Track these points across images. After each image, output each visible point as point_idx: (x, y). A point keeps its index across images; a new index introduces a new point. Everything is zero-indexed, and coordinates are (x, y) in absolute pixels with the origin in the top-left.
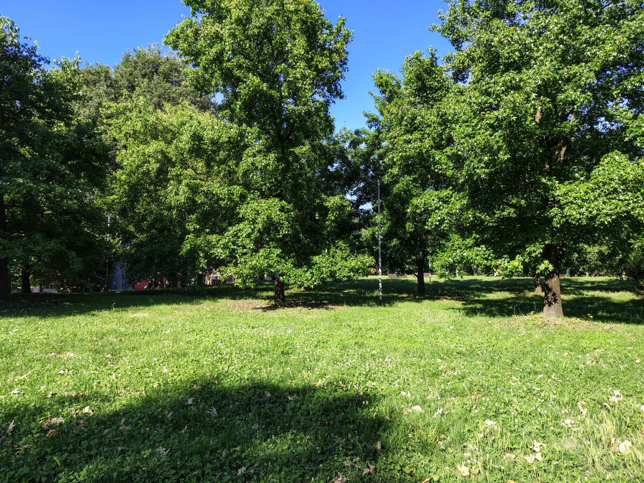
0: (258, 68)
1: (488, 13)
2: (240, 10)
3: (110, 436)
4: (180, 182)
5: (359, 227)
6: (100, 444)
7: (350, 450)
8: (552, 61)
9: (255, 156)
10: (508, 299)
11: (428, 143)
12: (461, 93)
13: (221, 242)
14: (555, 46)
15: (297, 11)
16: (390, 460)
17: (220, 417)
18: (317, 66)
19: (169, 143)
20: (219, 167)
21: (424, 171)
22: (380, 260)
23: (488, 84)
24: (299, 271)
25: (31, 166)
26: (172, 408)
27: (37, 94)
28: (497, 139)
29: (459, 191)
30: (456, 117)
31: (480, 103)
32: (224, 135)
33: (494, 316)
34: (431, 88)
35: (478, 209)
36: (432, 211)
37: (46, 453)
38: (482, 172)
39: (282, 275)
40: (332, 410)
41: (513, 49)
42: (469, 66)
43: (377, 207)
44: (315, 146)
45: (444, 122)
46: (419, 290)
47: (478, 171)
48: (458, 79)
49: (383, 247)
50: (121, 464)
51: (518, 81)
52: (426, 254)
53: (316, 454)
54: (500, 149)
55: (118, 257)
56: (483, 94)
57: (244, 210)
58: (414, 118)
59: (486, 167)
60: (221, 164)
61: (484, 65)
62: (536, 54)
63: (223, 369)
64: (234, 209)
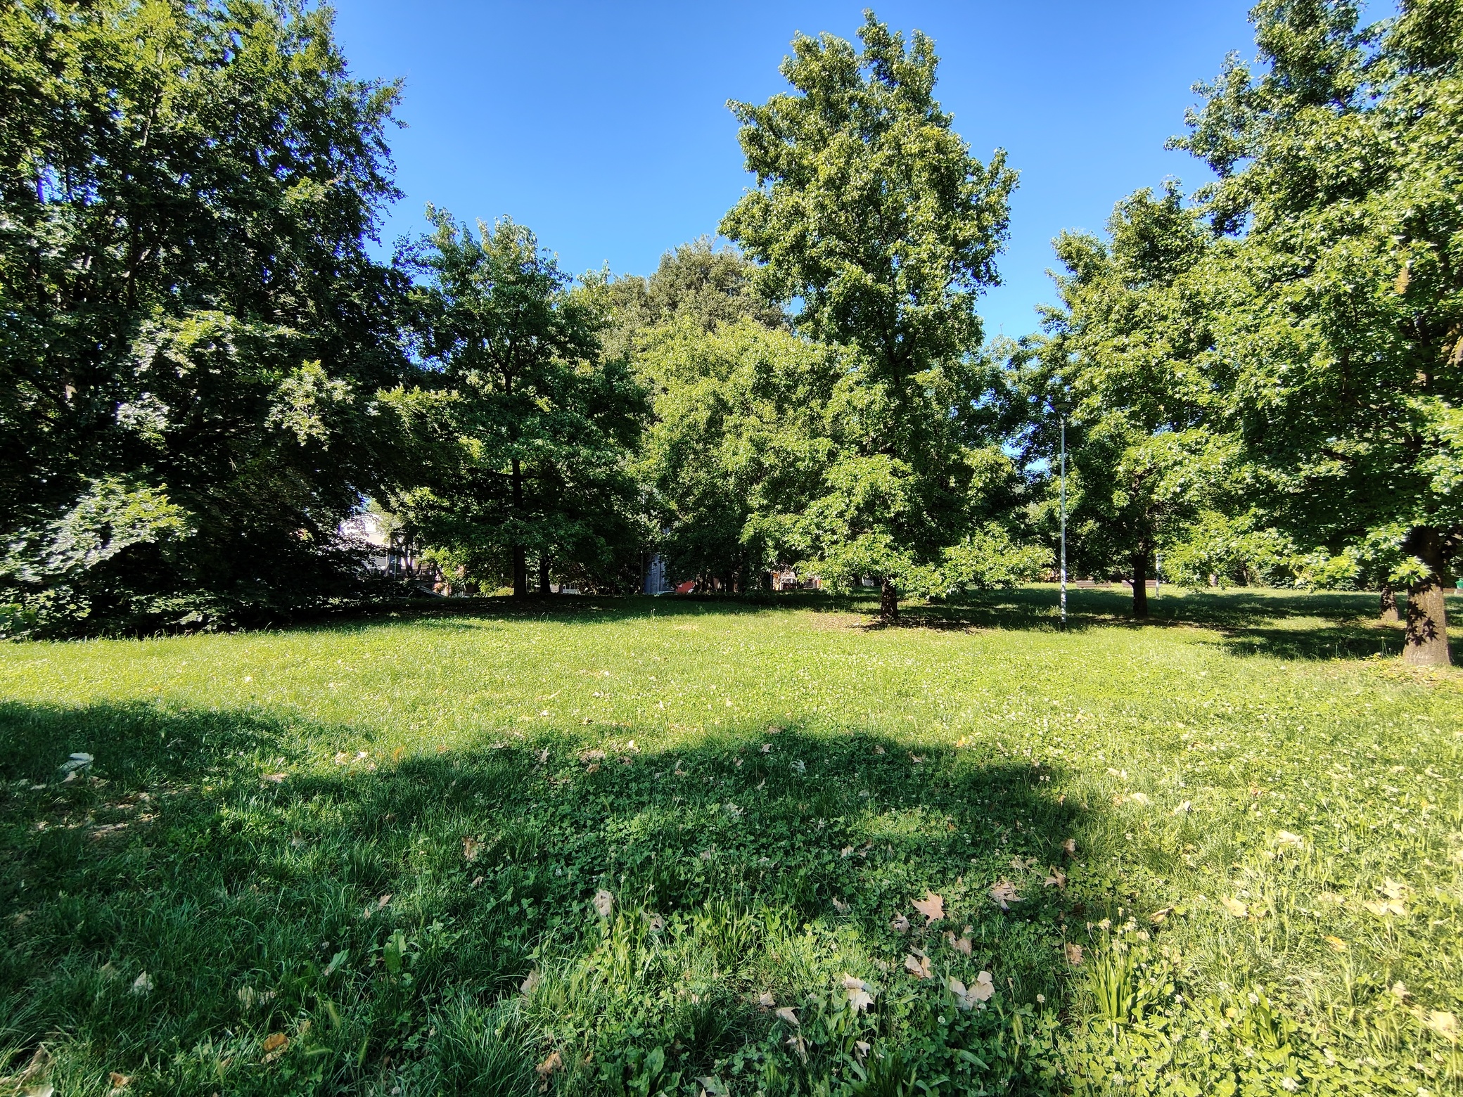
0: (858, 252)
1: (1291, 99)
2: (832, 164)
3: (663, 781)
4: (740, 435)
5: (1025, 499)
6: (652, 790)
7: (1019, 845)
8: (1440, 168)
9: (852, 390)
10: (1320, 630)
11: (1161, 347)
12: (1230, 254)
13: (798, 525)
14: (1449, 138)
15: (922, 153)
16: (1093, 871)
17: (810, 774)
18: (956, 235)
19: (724, 379)
20: (795, 411)
21: (1152, 399)
22: (1063, 555)
23: (1289, 230)
24: (922, 571)
25: (551, 422)
26: (742, 754)
27: (556, 325)
28: (1308, 330)
29: (1223, 431)
30: (1220, 297)
31: (1272, 268)
32: (804, 361)
33: (1292, 657)
34: (1167, 251)
35: (1263, 462)
36: (1166, 467)
37: (588, 792)
38: (1275, 395)
39: (895, 576)
40: (987, 784)
41: (1347, 157)
42: (1247, 203)
43: (1059, 467)
44: (950, 368)
45: (1195, 308)
46: (1136, 608)
47: (1265, 392)
48: (1222, 229)
49: (1069, 532)
50: (681, 819)
51: (1357, 216)
52: (1150, 545)
53: (964, 844)
54: (1312, 349)
55: (657, 546)
56: (1279, 251)
57: (833, 475)
58: (1133, 307)
59: (1285, 384)
60: (800, 405)
61: (1280, 196)
62: (1401, 161)
63: (809, 708)
64: (818, 473)
